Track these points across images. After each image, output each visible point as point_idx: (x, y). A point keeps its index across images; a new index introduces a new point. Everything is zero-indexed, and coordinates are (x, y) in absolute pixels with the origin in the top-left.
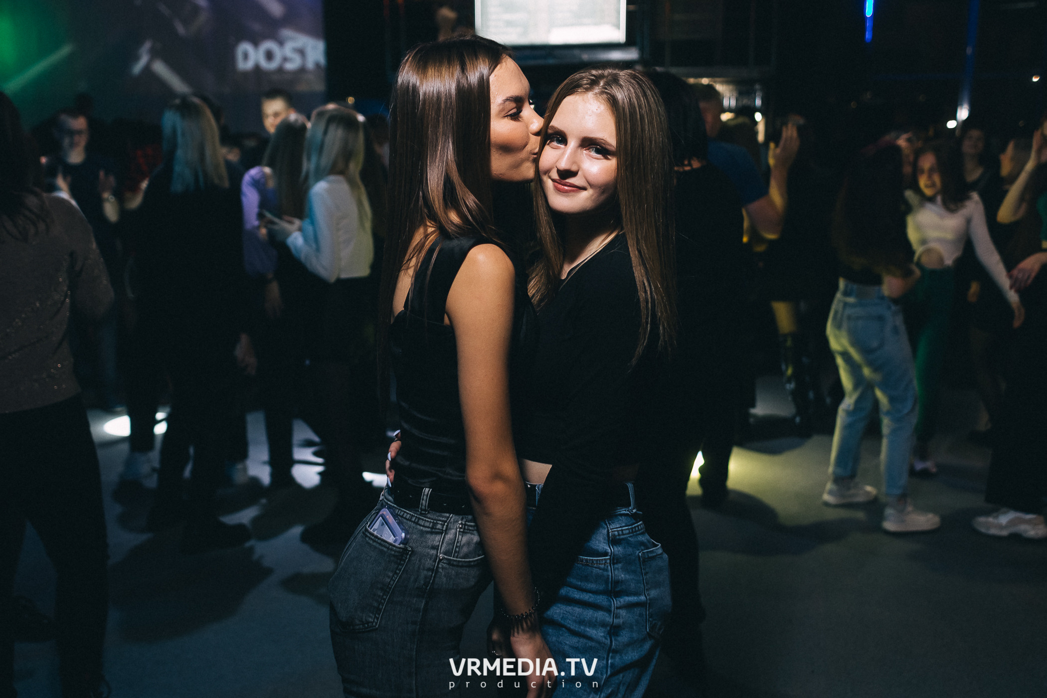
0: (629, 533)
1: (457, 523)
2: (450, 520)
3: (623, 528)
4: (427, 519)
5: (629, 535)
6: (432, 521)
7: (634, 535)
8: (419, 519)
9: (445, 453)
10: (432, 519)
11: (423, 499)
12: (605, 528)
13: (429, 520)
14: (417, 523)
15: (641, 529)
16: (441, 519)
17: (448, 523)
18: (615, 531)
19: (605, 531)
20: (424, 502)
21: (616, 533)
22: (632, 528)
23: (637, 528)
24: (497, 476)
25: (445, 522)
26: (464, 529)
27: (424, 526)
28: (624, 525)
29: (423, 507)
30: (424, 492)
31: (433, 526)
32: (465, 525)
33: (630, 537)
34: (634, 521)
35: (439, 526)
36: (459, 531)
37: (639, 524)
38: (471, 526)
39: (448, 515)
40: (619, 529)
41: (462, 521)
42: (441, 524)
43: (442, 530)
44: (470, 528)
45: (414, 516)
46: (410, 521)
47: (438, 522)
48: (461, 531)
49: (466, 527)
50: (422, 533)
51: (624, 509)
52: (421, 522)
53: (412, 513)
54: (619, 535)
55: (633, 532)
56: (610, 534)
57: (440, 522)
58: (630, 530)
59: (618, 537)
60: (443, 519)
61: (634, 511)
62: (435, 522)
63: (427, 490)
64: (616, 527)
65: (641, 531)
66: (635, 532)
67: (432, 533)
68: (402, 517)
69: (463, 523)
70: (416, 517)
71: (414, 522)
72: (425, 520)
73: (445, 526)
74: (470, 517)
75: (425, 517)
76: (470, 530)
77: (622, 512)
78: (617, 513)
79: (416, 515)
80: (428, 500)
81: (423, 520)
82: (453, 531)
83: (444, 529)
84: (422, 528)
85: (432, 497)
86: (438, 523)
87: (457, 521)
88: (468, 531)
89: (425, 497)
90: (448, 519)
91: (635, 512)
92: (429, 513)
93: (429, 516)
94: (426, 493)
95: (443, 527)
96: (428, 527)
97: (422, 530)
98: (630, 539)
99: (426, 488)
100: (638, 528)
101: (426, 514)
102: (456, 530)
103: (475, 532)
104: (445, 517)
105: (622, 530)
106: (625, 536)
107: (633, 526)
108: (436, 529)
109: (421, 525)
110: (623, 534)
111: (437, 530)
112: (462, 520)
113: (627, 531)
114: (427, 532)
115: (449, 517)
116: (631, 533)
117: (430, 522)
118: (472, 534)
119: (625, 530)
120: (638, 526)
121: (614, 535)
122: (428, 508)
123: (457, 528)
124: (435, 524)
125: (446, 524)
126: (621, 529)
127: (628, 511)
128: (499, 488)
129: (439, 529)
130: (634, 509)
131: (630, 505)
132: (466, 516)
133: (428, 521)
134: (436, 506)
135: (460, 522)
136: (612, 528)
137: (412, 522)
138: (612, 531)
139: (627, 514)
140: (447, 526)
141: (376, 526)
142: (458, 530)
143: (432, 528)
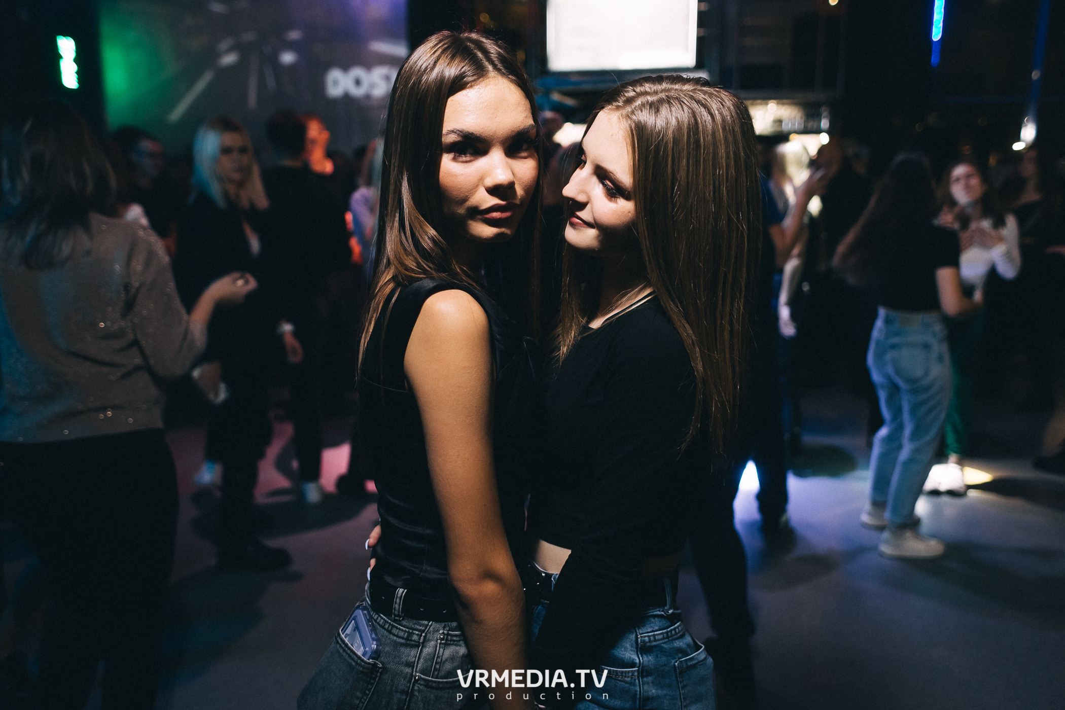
0: (663, 639)
1: (437, 631)
2: (429, 629)
3: (656, 633)
4: (401, 628)
5: (663, 641)
6: (407, 630)
7: (669, 641)
8: (393, 626)
9: (422, 546)
10: (408, 628)
11: (396, 603)
12: (633, 633)
13: (404, 629)
14: (390, 632)
15: (679, 632)
16: (418, 627)
17: (426, 634)
18: (645, 636)
19: (633, 637)
20: (397, 605)
21: (647, 639)
22: (667, 633)
23: (673, 632)
24: (489, 575)
25: (423, 631)
26: (447, 640)
27: (397, 636)
28: (656, 628)
29: (396, 613)
30: (397, 594)
31: (408, 636)
32: (448, 634)
33: (664, 643)
34: (669, 623)
35: (415, 637)
36: (440, 644)
37: (676, 625)
38: (456, 636)
39: (426, 622)
40: (650, 634)
41: (444, 630)
42: (418, 635)
43: (419, 642)
44: (455, 638)
45: (388, 622)
46: (383, 628)
47: (414, 632)
48: (443, 644)
49: (449, 637)
50: (396, 645)
51: (658, 610)
52: (395, 631)
53: (386, 618)
54: (650, 641)
55: (668, 637)
56: (639, 640)
57: (417, 632)
58: (665, 635)
59: (648, 644)
60: (421, 628)
61: (670, 612)
62: (411, 631)
63: (401, 590)
64: (647, 631)
65: (678, 635)
66: (671, 637)
67: (406, 645)
68: (376, 621)
69: (446, 632)
70: (390, 623)
71: (387, 630)
72: (400, 629)
73: (422, 638)
74: (454, 624)
75: (399, 625)
76: (454, 641)
77: (655, 613)
78: (648, 615)
79: (389, 621)
80: (401, 604)
81: (397, 628)
82: (433, 643)
83: (421, 641)
84: (395, 638)
85: (406, 599)
86: (414, 634)
87: (438, 631)
88: (452, 642)
89: (398, 600)
90: (426, 628)
91: (672, 613)
92: (403, 620)
93: (404, 623)
94: (399, 595)
95: (420, 639)
96: (403, 638)
97: (395, 641)
98: (664, 645)
99: (400, 588)
100: (675, 631)
101: (401, 621)
102: (437, 642)
103: (462, 643)
104: (423, 625)
105: (654, 635)
106: (658, 643)
107: (669, 630)
108: (411, 640)
109: (394, 635)
110: (655, 640)
111: (413, 643)
112: (444, 628)
113: (661, 637)
114: (402, 645)
115: (428, 625)
116: (666, 638)
117: (405, 631)
118: (457, 645)
119: (658, 635)
120: (675, 629)
121: (644, 641)
122: (402, 612)
123: (437, 640)
124: (410, 634)
125: (423, 634)
126: (652, 633)
127: (662, 611)
128: (490, 587)
129: (414, 641)
130: (670, 609)
131: (666, 605)
132: (450, 623)
133: (402, 630)
134: (412, 611)
135: (441, 632)
136: (641, 632)
137: (385, 629)
138: (642, 637)
139: (662, 615)
140: (425, 637)
141: (348, 631)
142: (439, 641)
143: (407, 639)
